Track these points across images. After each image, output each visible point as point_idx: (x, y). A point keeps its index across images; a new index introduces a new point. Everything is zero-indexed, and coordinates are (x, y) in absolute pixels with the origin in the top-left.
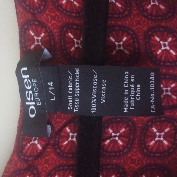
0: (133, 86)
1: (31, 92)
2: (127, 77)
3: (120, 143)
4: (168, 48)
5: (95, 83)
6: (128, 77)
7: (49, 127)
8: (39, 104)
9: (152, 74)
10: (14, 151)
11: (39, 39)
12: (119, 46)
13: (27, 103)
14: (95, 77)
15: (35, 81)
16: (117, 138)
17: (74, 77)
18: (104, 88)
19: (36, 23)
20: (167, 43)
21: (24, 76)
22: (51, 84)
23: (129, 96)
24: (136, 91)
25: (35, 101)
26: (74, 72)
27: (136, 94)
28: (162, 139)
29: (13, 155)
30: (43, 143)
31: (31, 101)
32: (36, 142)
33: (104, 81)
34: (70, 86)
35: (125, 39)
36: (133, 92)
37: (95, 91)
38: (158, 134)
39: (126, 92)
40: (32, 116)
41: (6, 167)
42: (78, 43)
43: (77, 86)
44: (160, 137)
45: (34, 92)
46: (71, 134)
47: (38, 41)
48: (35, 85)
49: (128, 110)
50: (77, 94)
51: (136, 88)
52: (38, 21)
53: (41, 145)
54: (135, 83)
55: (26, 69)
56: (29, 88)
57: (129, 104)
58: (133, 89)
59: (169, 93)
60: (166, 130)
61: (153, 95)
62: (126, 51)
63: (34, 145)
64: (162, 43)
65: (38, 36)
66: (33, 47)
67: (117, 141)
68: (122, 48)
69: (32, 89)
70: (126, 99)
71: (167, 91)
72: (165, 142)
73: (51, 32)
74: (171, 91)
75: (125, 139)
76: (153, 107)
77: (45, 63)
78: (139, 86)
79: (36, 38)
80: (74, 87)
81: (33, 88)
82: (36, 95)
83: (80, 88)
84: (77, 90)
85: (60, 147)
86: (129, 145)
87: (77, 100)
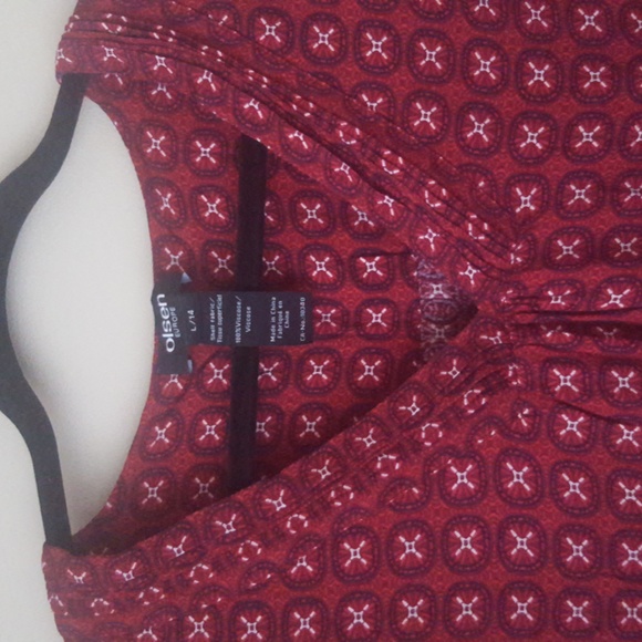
0: (280, 312)
1: (168, 322)
2: (273, 304)
3: (274, 379)
4: (324, 269)
5: (239, 311)
6: (275, 303)
7: (190, 363)
8: (178, 336)
9: (303, 299)
10: (150, 395)
11: (175, 258)
12: (271, 266)
13: (164, 336)
14: (239, 303)
15: (173, 309)
16: (270, 374)
17: (216, 304)
18: (249, 316)
19: (174, 239)
20: (323, 263)
21: (160, 304)
22: (191, 312)
23: (276, 324)
24: (284, 318)
25: (173, 332)
26: (216, 299)
27: (284, 321)
28: (320, 373)
29: (149, 399)
30: (185, 382)
31: (168, 333)
32: (176, 381)
33: (249, 308)
34: (212, 314)
35: (277, 258)
36: (281, 320)
37: (239, 319)
38: (316, 367)
39: (273, 319)
40: (170, 350)
41: (143, 415)
42: (223, 263)
43: (220, 314)
44: (318, 370)
45: (172, 322)
46: (216, 371)
47: (175, 260)
48: (173, 314)
49: (276, 338)
50: (220, 323)
51: (284, 315)
52: (176, 237)
53: (182, 384)
54: (284, 310)
55: (163, 296)
56: (167, 317)
57: (277, 332)
58: (281, 316)
59: (329, 320)
60: (325, 363)
61: (303, 322)
62: (279, 272)
63: (174, 384)
64: (318, 263)
65: (176, 254)
66: (168, 267)
67: (269, 377)
68: (274, 268)
69: (170, 319)
70: (273, 327)
71: (326, 318)
72: (325, 377)
73: (191, 250)
74: (331, 317)
75: (279, 375)
76: (303, 335)
77: (185, 288)
78: (287, 312)
79: (172, 256)
80: (216, 316)
81: (171, 317)
82: (175, 325)
83: (223, 316)
84: (220, 319)
85: (204, 386)
86: (284, 381)
87: (220, 329)
